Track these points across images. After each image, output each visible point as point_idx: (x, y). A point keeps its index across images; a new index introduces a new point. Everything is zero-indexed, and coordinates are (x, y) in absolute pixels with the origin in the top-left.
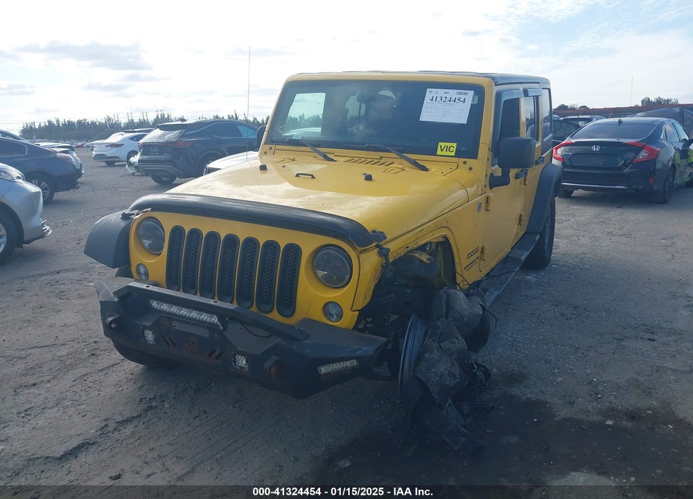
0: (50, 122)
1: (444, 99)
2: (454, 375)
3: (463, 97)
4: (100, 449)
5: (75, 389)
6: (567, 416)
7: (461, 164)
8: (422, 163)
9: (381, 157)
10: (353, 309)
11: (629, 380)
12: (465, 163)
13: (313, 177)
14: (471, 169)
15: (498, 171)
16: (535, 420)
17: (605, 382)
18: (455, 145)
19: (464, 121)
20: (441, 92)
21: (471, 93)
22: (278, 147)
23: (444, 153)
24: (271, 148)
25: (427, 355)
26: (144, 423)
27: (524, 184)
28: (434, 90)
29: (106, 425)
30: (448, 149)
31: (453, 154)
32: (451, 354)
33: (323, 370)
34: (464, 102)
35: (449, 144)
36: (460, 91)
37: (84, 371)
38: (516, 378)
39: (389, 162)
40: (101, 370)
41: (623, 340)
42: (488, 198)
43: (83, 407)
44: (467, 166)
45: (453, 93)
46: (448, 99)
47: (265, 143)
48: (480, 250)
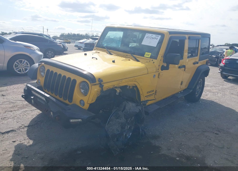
0: (69, 34)
1: (151, 37)
2: (118, 131)
3: (157, 37)
4: (16, 133)
5: (21, 114)
6: (164, 153)
7: (151, 61)
8: (137, 59)
9: (127, 55)
10: (88, 103)
11: (195, 146)
12: (152, 60)
13: (97, 59)
14: (154, 63)
15: (165, 65)
16: (152, 152)
17: (186, 145)
18: (150, 54)
19: (155, 46)
20: (150, 35)
21: (160, 36)
22: (99, 48)
23: (146, 56)
24: (97, 48)
25: (111, 122)
26: (32, 128)
27: (184, 71)
28: (148, 34)
29: (21, 126)
30: (148, 55)
31: (149, 57)
32: (119, 123)
33: (71, 121)
34: (157, 39)
35: (149, 53)
36: (156, 35)
37: (26, 109)
38: (156, 137)
39: (129, 57)
40: (31, 110)
41: (205, 132)
42: (159, 74)
43: (19, 120)
44: (153, 62)
45: (154, 36)
46: (152, 37)
47: (95, 47)
48: (155, 91)
